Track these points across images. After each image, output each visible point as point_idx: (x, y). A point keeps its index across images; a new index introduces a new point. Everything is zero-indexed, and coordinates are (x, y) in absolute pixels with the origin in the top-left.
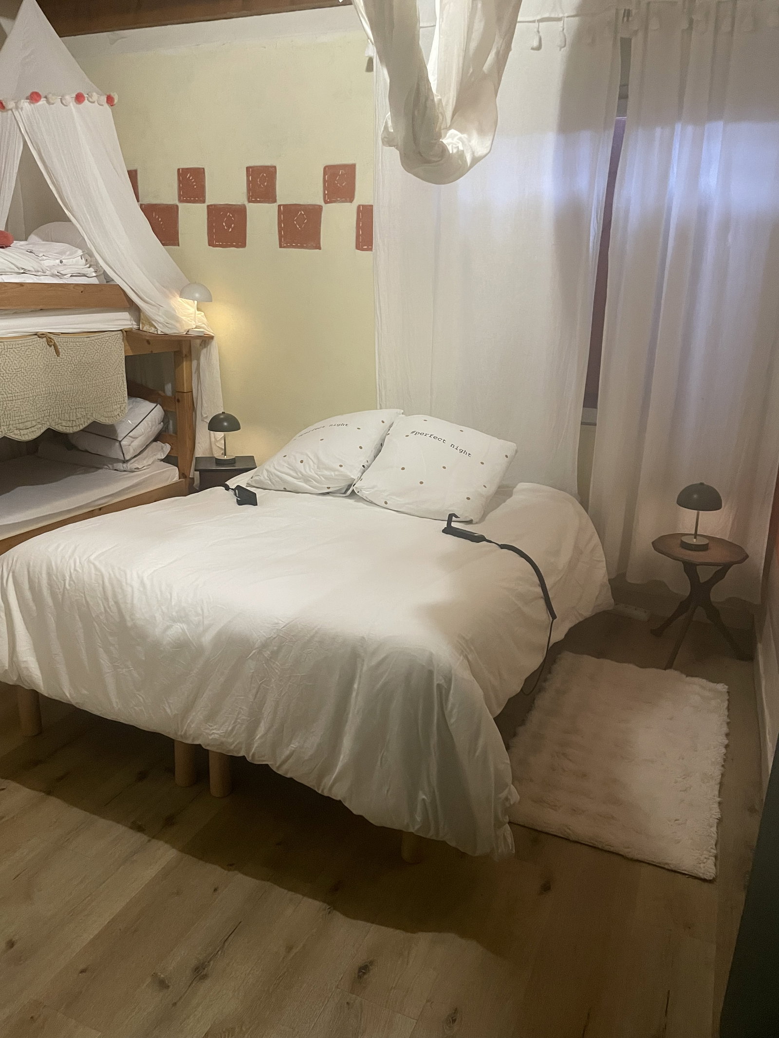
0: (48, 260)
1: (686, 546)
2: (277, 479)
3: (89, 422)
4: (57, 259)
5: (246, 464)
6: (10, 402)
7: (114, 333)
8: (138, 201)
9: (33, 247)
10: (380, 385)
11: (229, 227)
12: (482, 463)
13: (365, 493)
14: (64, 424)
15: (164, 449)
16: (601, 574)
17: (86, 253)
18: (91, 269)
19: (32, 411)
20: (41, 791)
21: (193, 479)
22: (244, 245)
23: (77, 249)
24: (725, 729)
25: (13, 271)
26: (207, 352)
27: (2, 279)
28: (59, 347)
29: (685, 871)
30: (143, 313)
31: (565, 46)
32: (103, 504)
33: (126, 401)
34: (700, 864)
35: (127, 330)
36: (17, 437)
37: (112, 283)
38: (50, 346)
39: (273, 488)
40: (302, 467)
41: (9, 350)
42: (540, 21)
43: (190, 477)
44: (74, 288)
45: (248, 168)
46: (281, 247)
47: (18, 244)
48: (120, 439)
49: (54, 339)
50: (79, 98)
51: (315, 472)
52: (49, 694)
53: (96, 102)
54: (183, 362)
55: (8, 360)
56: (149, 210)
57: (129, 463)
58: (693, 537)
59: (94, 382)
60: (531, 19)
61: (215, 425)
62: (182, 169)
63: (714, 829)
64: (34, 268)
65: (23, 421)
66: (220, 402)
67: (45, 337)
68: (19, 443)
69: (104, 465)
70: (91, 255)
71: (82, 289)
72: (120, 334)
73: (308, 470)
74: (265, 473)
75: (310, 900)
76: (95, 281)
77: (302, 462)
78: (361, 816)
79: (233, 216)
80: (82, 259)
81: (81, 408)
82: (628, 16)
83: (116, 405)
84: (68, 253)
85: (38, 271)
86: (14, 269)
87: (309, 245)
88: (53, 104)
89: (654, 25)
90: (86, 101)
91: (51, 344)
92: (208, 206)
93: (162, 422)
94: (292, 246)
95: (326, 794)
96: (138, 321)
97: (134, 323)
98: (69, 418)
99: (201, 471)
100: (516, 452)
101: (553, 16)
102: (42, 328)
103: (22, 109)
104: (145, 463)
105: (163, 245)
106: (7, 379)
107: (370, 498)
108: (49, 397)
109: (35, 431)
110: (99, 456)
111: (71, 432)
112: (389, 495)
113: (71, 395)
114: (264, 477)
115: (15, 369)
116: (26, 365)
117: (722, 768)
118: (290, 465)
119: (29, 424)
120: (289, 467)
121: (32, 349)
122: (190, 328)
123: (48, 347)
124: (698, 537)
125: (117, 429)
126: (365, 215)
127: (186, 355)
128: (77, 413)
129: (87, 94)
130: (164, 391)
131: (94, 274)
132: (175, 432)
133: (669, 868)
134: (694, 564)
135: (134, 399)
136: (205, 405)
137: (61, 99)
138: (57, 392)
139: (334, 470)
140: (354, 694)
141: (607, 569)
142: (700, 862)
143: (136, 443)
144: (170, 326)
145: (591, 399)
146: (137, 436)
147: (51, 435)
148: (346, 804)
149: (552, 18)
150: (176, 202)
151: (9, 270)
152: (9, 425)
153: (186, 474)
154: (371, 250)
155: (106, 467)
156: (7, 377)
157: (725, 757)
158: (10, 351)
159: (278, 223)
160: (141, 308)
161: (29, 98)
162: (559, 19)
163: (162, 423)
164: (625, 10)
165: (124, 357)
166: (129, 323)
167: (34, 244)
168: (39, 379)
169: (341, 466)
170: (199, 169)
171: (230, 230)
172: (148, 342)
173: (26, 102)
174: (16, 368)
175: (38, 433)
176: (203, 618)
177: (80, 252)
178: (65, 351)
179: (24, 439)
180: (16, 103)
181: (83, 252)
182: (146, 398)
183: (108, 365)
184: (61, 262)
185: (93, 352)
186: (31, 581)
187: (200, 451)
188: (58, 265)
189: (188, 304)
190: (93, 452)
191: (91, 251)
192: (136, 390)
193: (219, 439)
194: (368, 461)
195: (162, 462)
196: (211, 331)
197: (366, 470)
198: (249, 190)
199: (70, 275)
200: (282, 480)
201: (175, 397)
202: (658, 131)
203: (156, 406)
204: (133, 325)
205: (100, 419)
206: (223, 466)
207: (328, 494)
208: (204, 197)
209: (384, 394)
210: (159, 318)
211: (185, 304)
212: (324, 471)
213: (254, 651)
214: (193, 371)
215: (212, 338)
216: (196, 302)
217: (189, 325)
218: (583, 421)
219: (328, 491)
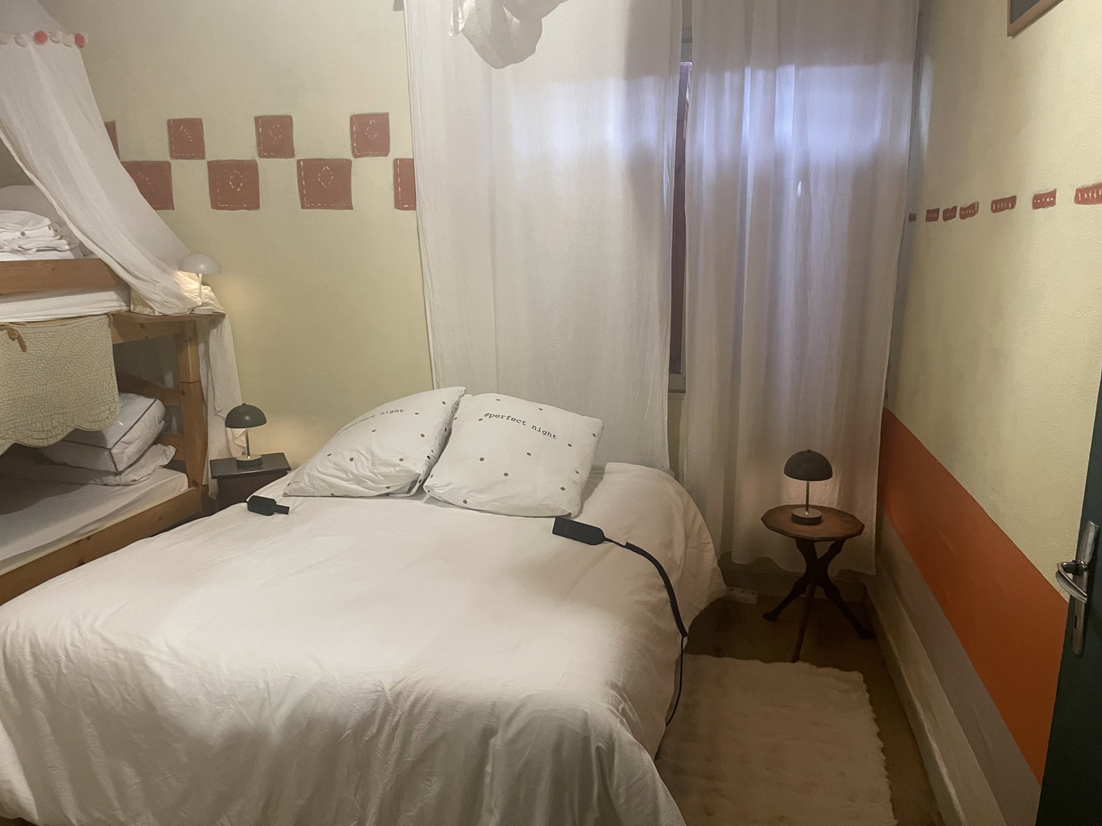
0: (5, 233)
1: (798, 520)
2: (322, 483)
3: (70, 430)
4: (17, 230)
5: (276, 468)
7: (98, 317)
8: (119, 156)
10: (436, 361)
11: (237, 186)
12: (570, 445)
13: (439, 492)
14: (36, 436)
15: (167, 452)
17: (56, 222)
18: (63, 241)
22: (257, 207)
23: (42, 217)
24: (876, 729)
26: (217, 332)
28: (25, 340)
30: (135, 292)
32: (92, 531)
33: (117, 399)
35: (114, 313)
37: (92, 257)
38: (13, 339)
39: (317, 495)
40: (353, 465)
43: (203, 484)
44: (40, 265)
45: (257, 119)
46: (303, 208)
48: (108, 447)
49: (18, 330)
50: (40, 38)
51: (370, 471)
53: (62, 42)
54: (187, 346)
56: (134, 168)
57: (123, 475)
58: (805, 508)
59: (73, 380)
61: (236, 419)
62: (173, 120)
66: (240, 392)
67: (6, 328)
69: (91, 480)
70: (62, 223)
72: (105, 319)
73: (361, 470)
74: (306, 478)
76: (69, 255)
77: (352, 460)
79: (241, 174)
80: (50, 229)
81: (57, 414)
83: (105, 405)
84: (32, 222)
87: (338, 205)
88: (5, 43)
90: (49, 40)
91: (13, 337)
92: (209, 163)
93: (163, 419)
94: (316, 207)
96: (128, 301)
97: (123, 304)
98: (42, 427)
99: (219, 478)
100: (603, 428)
104: (144, 472)
105: (155, 208)
107: (444, 498)
108: (14, 404)
110: (81, 469)
111: (46, 445)
112: (468, 492)
113: (44, 398)
114: (305, 483)
118: (337, 465)
120: (336, 467)
122: (194, 306)
123: (10, 340)
124: (809, 509)
125: (105, 434)
127: (190, 338)
128: (53, 421)
129: (50, 33)
130: (163, 383)
131: (67, 247)
132: (181, 430)
134: (811, 540)
135: (126, 395)
136: (219, 396)
137: (15, 37)
138: (25, 397)
139: (394, 466)
140: (487, 780)
143: (131, 450)
144: (170, 305)
145: (676, 363)
146: (132, 441)
147: (18, 452)
150: (168, 158)
153: (199, 481)
154: (414, 208)
155: (91, 482)
159: (299, 180)
160: (131, 286)
163: (163, 422)
165: (112, 347)
166: (116, 304)
168: (0, 383)
169: (401, 460)
170: (194, 119)
171: (239, 190)
172: (142, 325)
175: (1, 452)
176: (269, 695)
177: (47, 221)
178: (34, 344)
181: (51, 221)
182: (140, 393)
183: (91, 358)
184: (23, 234)
185: (71, 343)
187: (215, 451)
188: (19, 238)
189: (191, 277)
191: (61, 218)
192: (129, 383)
193: (237, 436)
194: (432, 451)
195: (165, 469)
196: (222, 308)
197: (433, 462)
198: (259, 143)
199: (36, 249)
200: (331, 485)
201: (179, 389)
202: (727, 76)
203: (154, 402)
204: (122, 306)
205: (84, 426)
206: (247, 470)
207: (387, 495)
208: (203, 152)
209: (440, 370)
210: (156, 296)
211: (186, 278)
212: (381, 467)
213: (347, 732)
214: (200, 354)
215: (223, 316)
216: (200, 275)
217: (194, 302)
218: (671, 388)
219: (388, 491)
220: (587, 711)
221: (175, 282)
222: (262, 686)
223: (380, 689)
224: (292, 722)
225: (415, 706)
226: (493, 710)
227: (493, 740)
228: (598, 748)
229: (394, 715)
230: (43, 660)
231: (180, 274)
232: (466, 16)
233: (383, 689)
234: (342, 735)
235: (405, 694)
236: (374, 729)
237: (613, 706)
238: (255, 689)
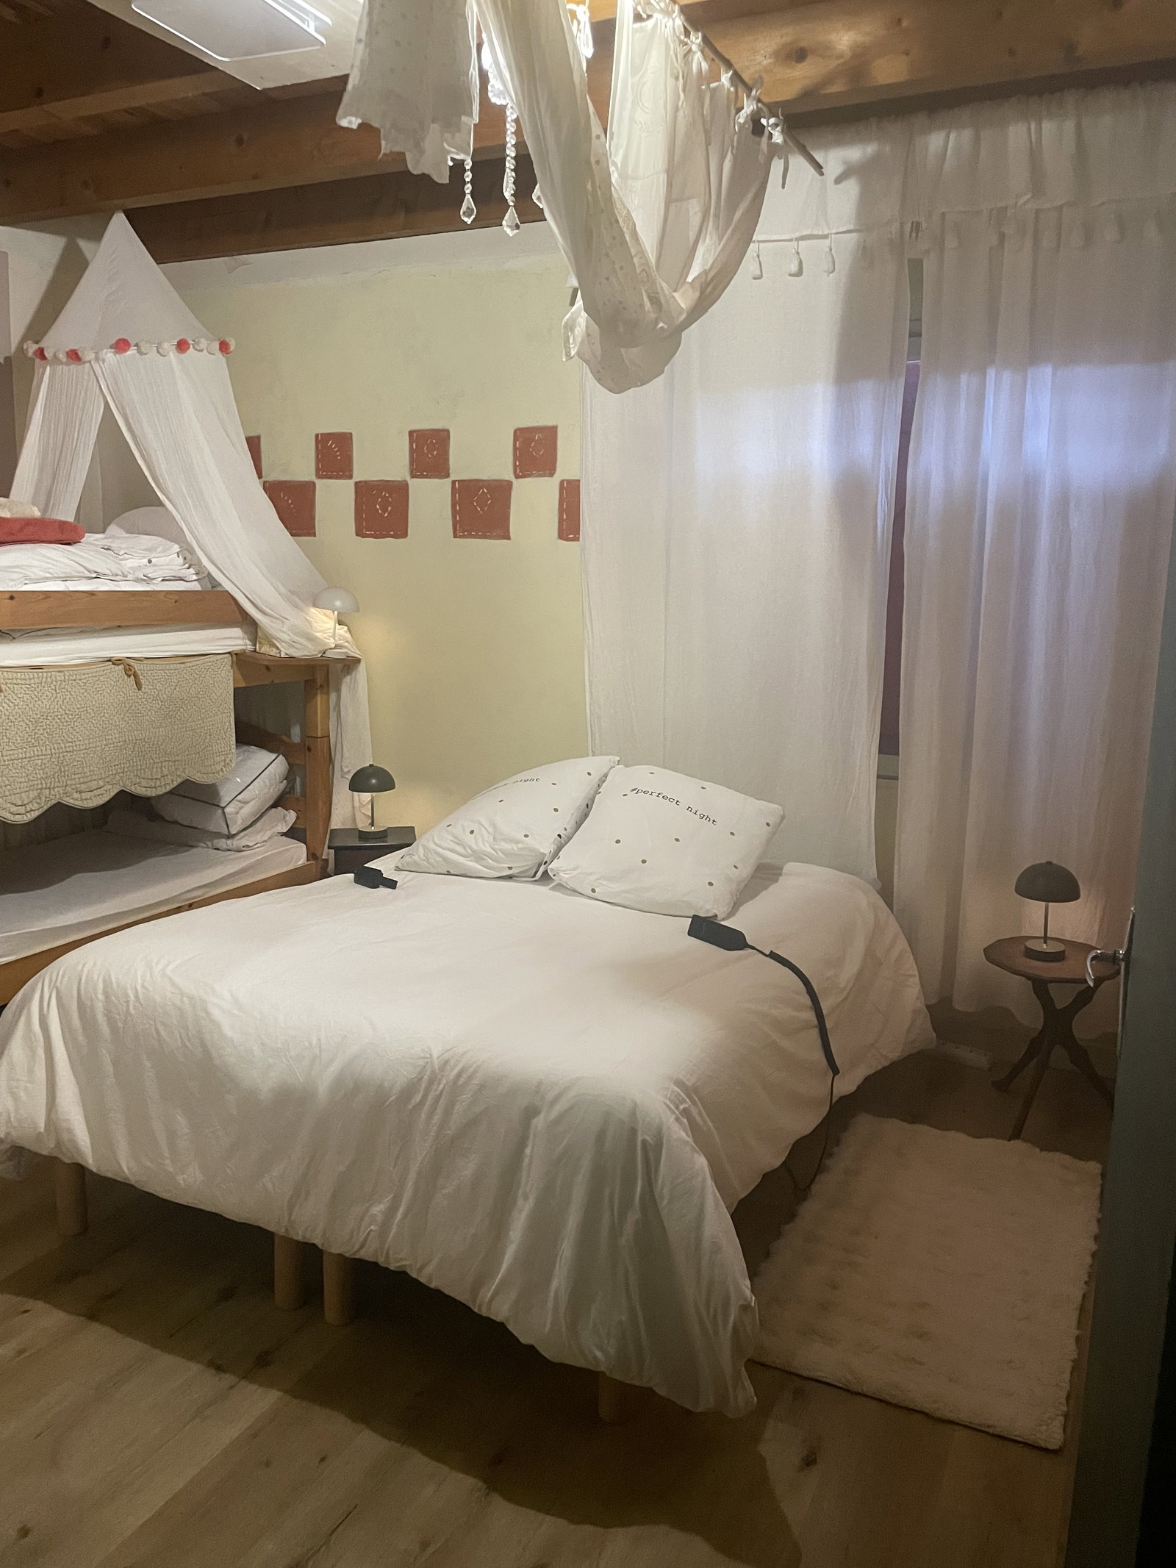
0: (132, 560)
1: (1032, 954)
2: (439, 859)
3: (180, 780)
4: (144, 557)
5: (401, 839)
6: (69, 754)
7: (221, 656)
8: (260, 477)
9: (113, 542)
10: (593, 725)
11: (385, 510)
12: (732, 834)
13: (564, 877)
14: (144, 783)
15: (287, 818)
16: (912, 996)
17: (186, 549)
18: (191, 570)
19: (98, 765)
20: (78, 1315)
21: (326, 861)
22: (405, 535)
23: (171, 543)
24: (1094, 1229)
25: (82, 575)
26: (351, 679)
27: (66, 585)
28: (141, 677)
29: (1020, 1437)
30: (261, 629)
31: (833, 272)
32: (195, 898)
33: (234, 751)
34: (1040, 1425)
35: (239, 652)
36: (77, 803)
37: (219, 589)
38: (129, 676)
39: (432, 871)
40: (473, 839)
41: (70, 682)
42: (798, 239)
43: (323, 857)
44: (165, 596)
45: (411, 433)
46: (455, 536)
47: (92, 539)
48: (223, 805)
49: (135, 666)
50: (182, 346)
51: (490, 846)
52: (98, 1169)
53: (205, 350)
54: (316, 695)
55: (69, 696)
56: (275, 490)
57: (236, 839)
58: (1042, 940)
59: (189, 725)
60: (788, 237)
61: (360, 782)
62: (322, 434)
63: (1067, 1376)
64: (110, 571)
65: (86, 780)
66: (369, 751)
67: (123, 664)
68: (82, 812)
69: (202, 842)
70: (192, 552)
71: (177, 598)
72: (228, 659)
73: (481, 845)
74: (421, 851)
75: (461, 1475)
76: (196, 586)
77: (472, 832)
78: (532, 1347)
79: (390, 496)
80: (178, 557)
81: (169, 761)
82: (917, 231)
83: (219, 756)
84: (160, 549)
85: (117, 575)
86: (83, 573)
87: (494, 534)
88: (146, 354)
89: (951, 242)
90: (191, 349)
91: (130, 673)
92: (356, 483)
93: (286, 779)
94: (476, 537)
95: (484, 1313)
96: (254, 641)
97: (249, 642)
98: (151, 774)
99: (337, 849)
100: (783, 817)
101: (816, 233)
102: (118, 651)
103: (104, 361)
104: (259, 838)
105: (292, 534)
106: (67, 722)
107: (571, 885)
108: (124, 747)
109: (102, 794)
110: (192, 830)
111: (154, 795)
112: (598, 879)
113: (156, 743)
114: (419, 857)
115: (78, 708)
116: (94, 703)
117: (1085, 1287)
118: (455, 838)
119: (94, 785)
120: (453, 839)
121: (103, 679)
122: (326, 648)
123: (126, 677)
124: (1048, 941)
125: (219, 790)
126: (570, 493)
127: (321, 686)
128: (163, 769)
129: (193, 341)
130: (289, 736)
131: (195, 577)
132: (304, 794)
133: (995, 1433)
134: (1049, 982)
135: (245, 748)
136: (346, 754)
137: (157, 347)
138: (137, 740)
139: (517, 842)
140: (527, 1160)
141: (921, 986)
142: (1042, 1423)
143: (248, 811)
144: (299, 646)
145: (889, 742)
146: (248, 800)
147: (125, 801)
148: (510, 1327)
149: (813, 235)
150: (313, 478)
151: (78, 574)
152: (66, 785)
153: (318, 854)
154: (578, 539)
155: (202, 845)
156: (67, 719)
157: (1090, 1270)
158: (72, 684)
159: (452, 505)
160: (257, 621)
161: (114, 347)
162: (825, 237)
163: (285, 782)
164: (913, 223)
165: (232, 690)
166: (240, 642)
167: (113, 537)
168: (111, 722)
169: (526, 836)
170: (345, 434)
171: (386, 515)
172: (268, 668)
173: (110, 352)
174: (79, 706)
175: (106, 798)
176: (320, 1052)
177: (176, 548)
178: (149, 682)
179: (86, 806)
180: (97, 353)
181: (180, 547)
182: (262, 746)
183: (209, 701)
184: (150, 562)
185: (190, 683)
186: (81, 1004)
187: (338, 820)
188: (146, 565)
189: (325, 615)
190: (185, 823)
191: (191, 546)
192: (249, 734)
193: (364, 803)
194: (566, 829)
195: (284, 837)
196: (358, 652)
197: (562, 842)
198: (412, 461)
199: (161, 579)
200: (445, 859)
201: (305, 745)
202: (964, 378)
203: (277, 757)
204: (247, 645)
205: (195, 777)
206: (367, 842)
207: (510, 877)
208: (351, 470)
209: (597, 736)
210: (282, 634)
211: (320, 615)
212: (503, 844)
213: (392, 1099)
214: (331, 707)
215: (358, 661)
216: (336, 612)
217: (326, 644)
218: (880, 773)
219: (510, 872)
220: (638, 1102)
221: (307, 620)
222: (314, 1042)
223: (428, 1056)
224: (339, 1080)
225: (461, 1076)
226: (538, 1089)
227: (535, 1121)
228: (644, 1142)
229: (439, 1084)
230: (114, 998)
231: (313, 610)
232: (579, 340)
233: (430, 1055)
234: (386, 1101)
235: (452, 1062)
236: (418, 1098)
237: (671, 1101)
238: (307, 1044)
